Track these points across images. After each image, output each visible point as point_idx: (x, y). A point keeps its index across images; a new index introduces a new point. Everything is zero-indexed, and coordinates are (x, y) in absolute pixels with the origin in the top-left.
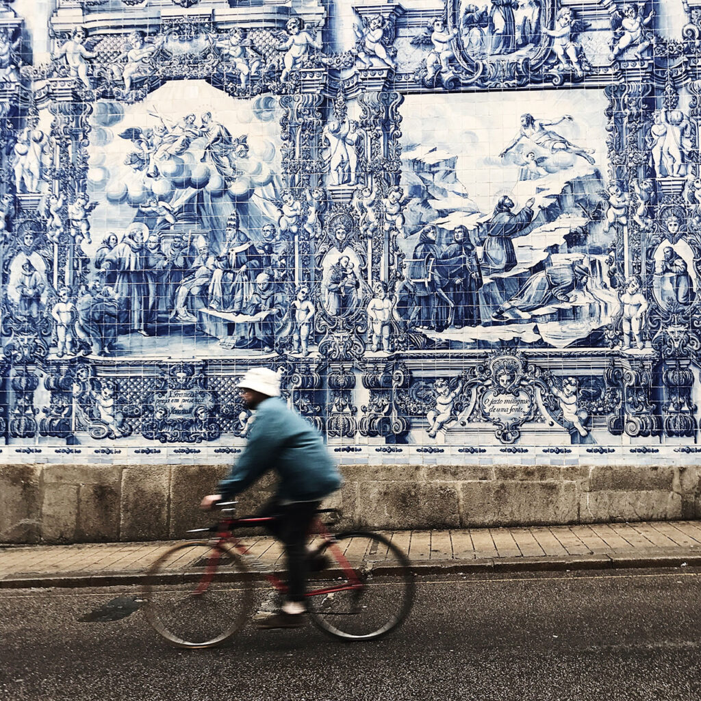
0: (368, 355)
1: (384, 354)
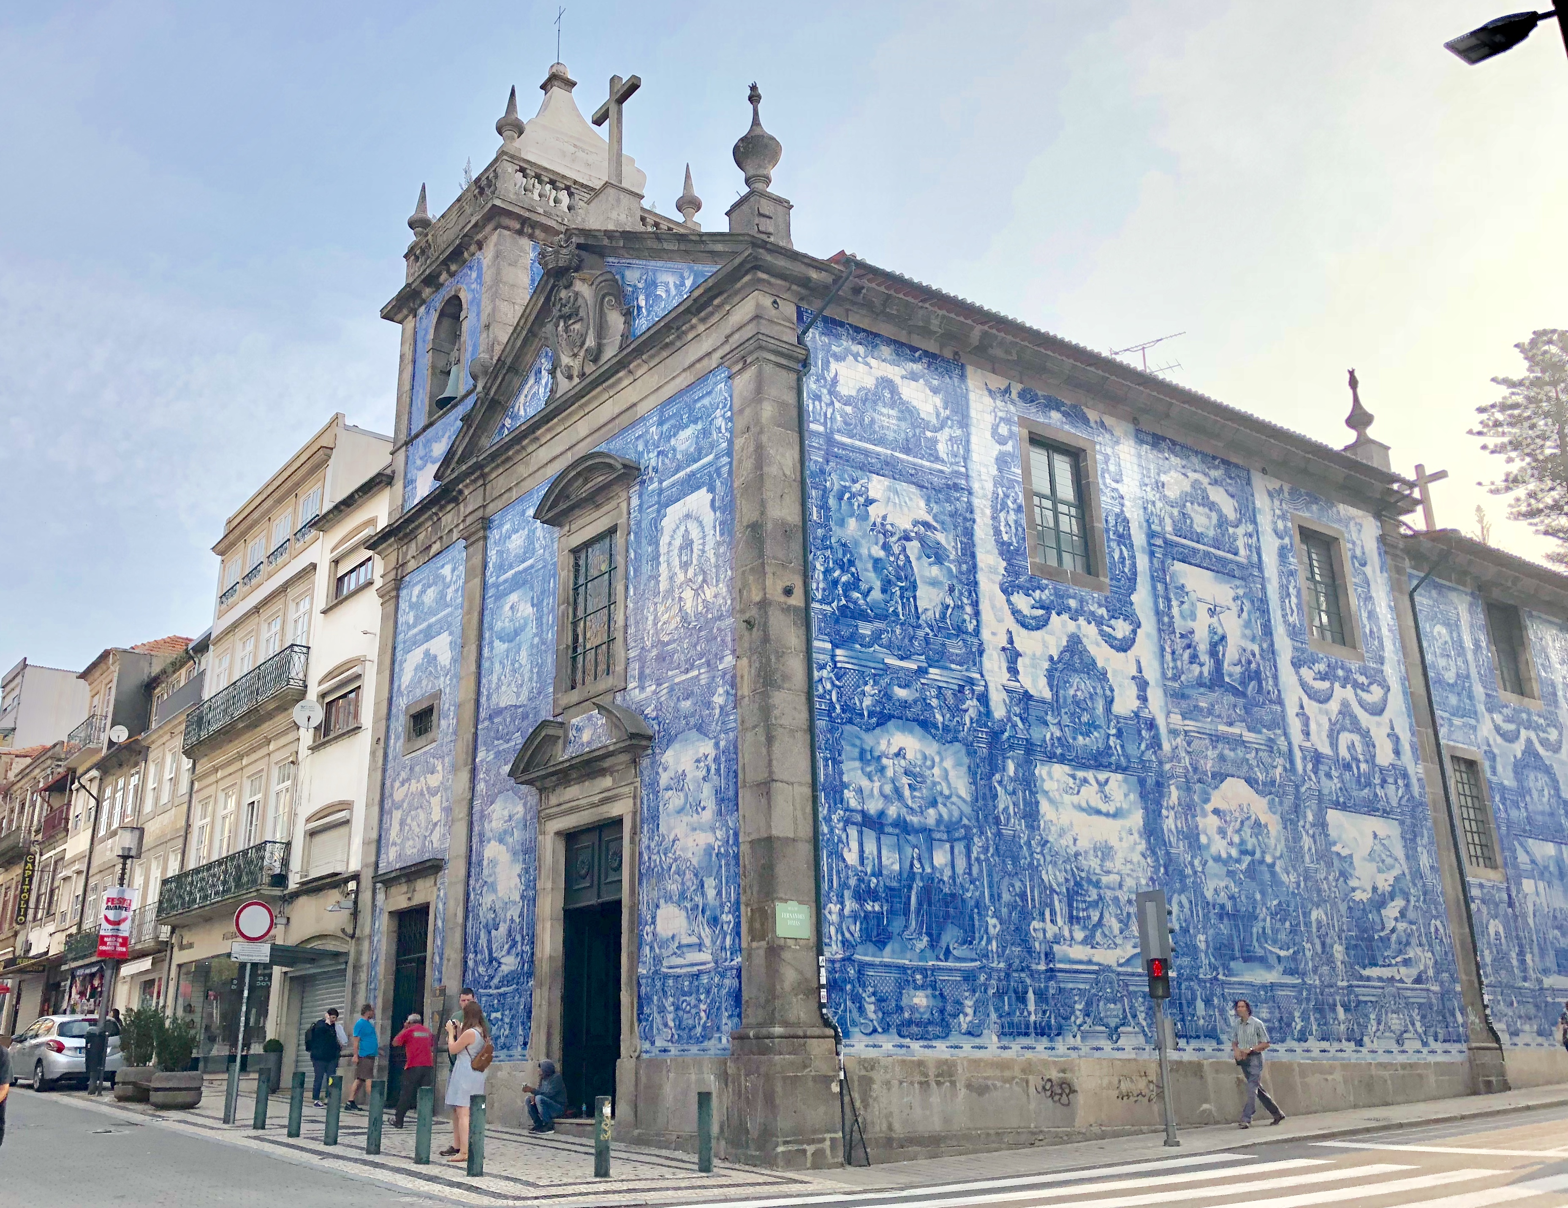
0: (1340, 984)
1: (1345, 984)
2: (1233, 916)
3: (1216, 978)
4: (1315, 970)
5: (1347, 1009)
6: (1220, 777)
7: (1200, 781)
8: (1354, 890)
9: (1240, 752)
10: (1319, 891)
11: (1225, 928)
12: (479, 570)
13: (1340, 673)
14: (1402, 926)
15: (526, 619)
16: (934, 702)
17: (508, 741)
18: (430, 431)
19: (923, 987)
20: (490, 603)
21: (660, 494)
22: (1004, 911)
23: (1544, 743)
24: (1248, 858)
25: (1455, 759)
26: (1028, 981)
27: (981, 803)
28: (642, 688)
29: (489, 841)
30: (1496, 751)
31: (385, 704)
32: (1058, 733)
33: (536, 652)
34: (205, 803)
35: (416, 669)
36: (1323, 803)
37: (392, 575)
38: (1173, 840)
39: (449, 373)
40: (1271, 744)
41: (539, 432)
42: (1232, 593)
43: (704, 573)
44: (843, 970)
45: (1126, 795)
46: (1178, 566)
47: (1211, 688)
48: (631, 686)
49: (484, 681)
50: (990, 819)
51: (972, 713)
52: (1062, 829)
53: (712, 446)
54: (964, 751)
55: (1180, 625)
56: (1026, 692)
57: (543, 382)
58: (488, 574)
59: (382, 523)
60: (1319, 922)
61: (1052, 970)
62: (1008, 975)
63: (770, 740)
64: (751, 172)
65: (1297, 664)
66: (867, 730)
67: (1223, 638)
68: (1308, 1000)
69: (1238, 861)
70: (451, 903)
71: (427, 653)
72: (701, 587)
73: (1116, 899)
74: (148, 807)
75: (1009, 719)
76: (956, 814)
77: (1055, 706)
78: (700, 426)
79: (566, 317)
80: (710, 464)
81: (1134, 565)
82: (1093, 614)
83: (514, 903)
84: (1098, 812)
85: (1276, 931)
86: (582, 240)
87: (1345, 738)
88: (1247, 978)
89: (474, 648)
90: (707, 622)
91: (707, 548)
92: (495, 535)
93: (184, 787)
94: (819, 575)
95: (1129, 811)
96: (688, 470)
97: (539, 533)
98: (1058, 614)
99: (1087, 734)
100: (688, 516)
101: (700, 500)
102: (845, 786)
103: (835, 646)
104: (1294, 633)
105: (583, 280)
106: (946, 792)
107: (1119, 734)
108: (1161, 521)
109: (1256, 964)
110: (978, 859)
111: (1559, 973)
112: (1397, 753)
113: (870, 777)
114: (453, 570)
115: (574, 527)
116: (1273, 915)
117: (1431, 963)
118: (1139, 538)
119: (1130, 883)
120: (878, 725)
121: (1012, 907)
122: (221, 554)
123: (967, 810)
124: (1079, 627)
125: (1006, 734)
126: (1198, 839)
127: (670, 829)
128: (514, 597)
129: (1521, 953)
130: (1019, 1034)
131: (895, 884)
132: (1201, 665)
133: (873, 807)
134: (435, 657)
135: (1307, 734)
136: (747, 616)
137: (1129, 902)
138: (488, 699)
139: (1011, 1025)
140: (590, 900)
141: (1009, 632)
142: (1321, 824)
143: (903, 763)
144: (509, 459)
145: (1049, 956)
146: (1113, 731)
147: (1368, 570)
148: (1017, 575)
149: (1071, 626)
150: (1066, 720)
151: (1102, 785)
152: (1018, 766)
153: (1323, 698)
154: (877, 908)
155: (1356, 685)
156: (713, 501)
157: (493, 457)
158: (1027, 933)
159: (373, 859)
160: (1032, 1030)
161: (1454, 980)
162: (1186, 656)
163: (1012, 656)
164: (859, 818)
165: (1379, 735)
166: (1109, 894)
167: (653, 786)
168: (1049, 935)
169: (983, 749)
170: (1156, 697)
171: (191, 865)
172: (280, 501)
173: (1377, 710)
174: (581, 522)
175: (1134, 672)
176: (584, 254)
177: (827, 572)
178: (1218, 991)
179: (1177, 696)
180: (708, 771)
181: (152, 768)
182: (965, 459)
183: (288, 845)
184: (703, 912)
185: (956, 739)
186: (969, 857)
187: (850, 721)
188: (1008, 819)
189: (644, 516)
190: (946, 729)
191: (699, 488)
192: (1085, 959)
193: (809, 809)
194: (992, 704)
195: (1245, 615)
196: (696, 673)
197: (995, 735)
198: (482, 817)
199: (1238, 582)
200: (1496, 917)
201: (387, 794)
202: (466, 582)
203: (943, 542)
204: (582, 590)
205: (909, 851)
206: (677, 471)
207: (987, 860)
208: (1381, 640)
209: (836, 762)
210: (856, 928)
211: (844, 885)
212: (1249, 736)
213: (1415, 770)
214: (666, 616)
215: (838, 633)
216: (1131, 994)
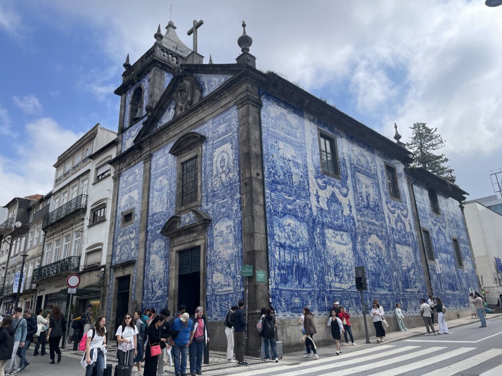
0: (401, 293)
2: (375, 274)
3: (372, 293)
4: (395, 289)
5: (403, 301)
6: (370, 234)
7: (365, 235)
8: (403, 267)
9: (375, 226)
10: (395, 267)
11: (373, 277)
12: (148, 170)
13: (397, 206)
14: (414, 277)
15: (165, 185)
16: (298, 210)
17: (159, 223)
18: (131, 129)
19: (297, 297)
20: (152, 180)
21: (213, 145)
22: (318, 273)
23: (442, 226)
24: (378, 258)
25: (424, 231)
26: (325, 294)
27: (311, 240)
28: (207, 205)
29: (152, 254)
30: (432, 229)
31: (115, 212)
32: (330, 220)
33: (169, 195)
34: (49, 245)
35: (125, 201)
36: (395, 242)
37: (118, 172)
38: (360, 252)
39: (137, 111)
40: (382, 225)
41: (170, 127)
42: (371, 182)
43: (229, 169)
44: (275, 292)
45: (348, 239)
46: (358, 174)
47: (367, 208)
48: (203, 205)
49: (150, 204)
50: (314, 245)
51: (308, 213)
52: (332, 249)
53: (231, 130)
54: (306, 225)
55: (358, 190)
56: (321, 208)
57: (171, 112)
58: (151, 171)
59: (114, 156)
60: (395, 276)
61: (331, 291)
62: (320, 292)
63: (253, 220)
64: (244, 47)
65: (387, 203)
66: (280, 218)
67: (369, 195)
68: (394, 298)
69: (376, 258)
70: (139, 274)
71: (130, 196)
72: (228, 173)
73: (346, 269)
74: (28, 247)
75: (317, 216)
76: (304, 243)
77: (329, 212)
78: (227, 124)
79: (181, 91)
80: (231, 135)
81: (347, 173)
82: (337, 186)
83: (162, 273)
84: (341, 244)
85: (385, 279)
86: (186, 68)
87: (399, 224)
88: (379, 292)
89: (147, 194)
90: (230, 184)
91: (230, 161)
92: (154, 159)
93: (41, 240)
94: (266, 170)
95: (348, 243)
96: (223, 138)
97: (170, 158)
98: (329, 185)
99: (337, 221)
100: (223, 152)
101: (227, 147)
102: (274, 234)
103: (271, 192)
104: (386, 194)
105: (187, 80)
106: (302, 237)
107: (345, 221)
108: (353, 160)
109: (381, 288)
110: (311, 257)
111: (449, 289)
112: (411, 228)
113: (281, 232)
114: (139, 171)
115: (182, 156)
116: (385, 274)
117: (421, 287)
118: (348, 165)
119: (350, 264)
120: (284, 216)
121: (320, 272)
122: (56, 167)
123: (307, 242)
124: (334, 189)
125: (317, 220)
126: (365, 252)
127: (218, 249)
128: (161, 178)
129: (441, 284)
130: (323, 310)
131: (289, 265)
132: (364, 202)
133: (283, 241)
134: (133, 197)
135: (390, 222)
136: (245, 181)
137: (350, 270)
138: (152, 210)
139: (321, 308)
140: (189, 271)
141: (317, 190)
142: (395, 248)
143: (290, 228)
144: (159, 135)
145: (330, 286)
146: (344, 220)
147: (402, 177)
148: (318, 173)
149: (332, 189)
150: (332, 216)
151: (342, 235)
152: (320, 229)
153: (393, 213)
154: (284, 272)
155: (401, 210)
156: (232, 146)
157: (154, 135)
158: (324, 279)
159: (110, 261)
160: (326, 309)
161: (426, 292)
162: (361, 199)
163: (318, 197)
164: (279, 244)
165: (407, 223)
166: (344, 268)
167: (212, 236)
168: (330, 280)
169: (311, 225)
170: (353, 210)
171: (44, 265)
172: (77, 151)
173: (406, 216)
174: (185, 155)
175: (348, 203)
176: (186, 72)
177: (268, 169)
178: (373, 296)
179: (359, 210)
180: (231, 230)
181: (30, 234)
182: (304, 138)
183: (80, 258)
184: (230, 275)
185: (304, 221)
186: (308, 256)
187: (276, 215)
188: (318, 245)
189: (207, 152)
190: (301, 218)
191: (227, 143)
192: (339, 287)
193: (265, 242)
194: (313, 211)
195: (374, 188)
196: (227, 200)
197: (314, 220)
198: (150, 246)
199: (372, 179)
200: (434, 274)
201: (115, 240)
202: (144, 174)
203: (299, 162)
204: (185, 176)
205: (292, 254)
206: (219, 138)
207: (313, 257)
208: (406, 197)
209: (272, 227)
210: (279, 279)
211: (275, 265)
212: (377, 223)
213: (415, 233)
214: (215, 183)
215: (272, 188)
216: (352, 298)
